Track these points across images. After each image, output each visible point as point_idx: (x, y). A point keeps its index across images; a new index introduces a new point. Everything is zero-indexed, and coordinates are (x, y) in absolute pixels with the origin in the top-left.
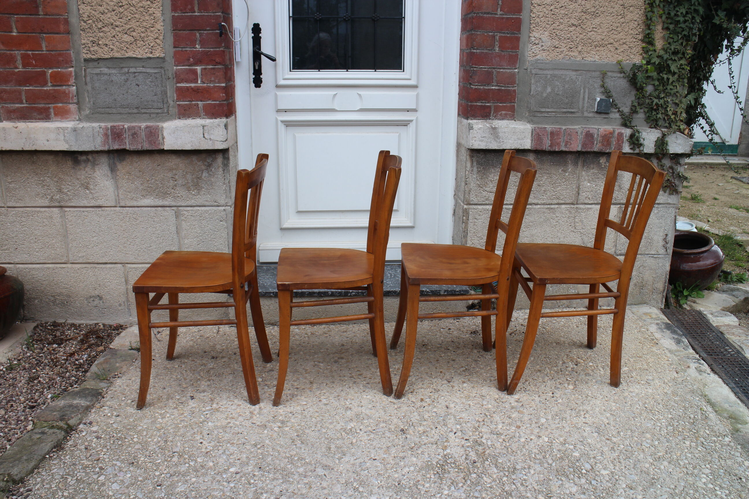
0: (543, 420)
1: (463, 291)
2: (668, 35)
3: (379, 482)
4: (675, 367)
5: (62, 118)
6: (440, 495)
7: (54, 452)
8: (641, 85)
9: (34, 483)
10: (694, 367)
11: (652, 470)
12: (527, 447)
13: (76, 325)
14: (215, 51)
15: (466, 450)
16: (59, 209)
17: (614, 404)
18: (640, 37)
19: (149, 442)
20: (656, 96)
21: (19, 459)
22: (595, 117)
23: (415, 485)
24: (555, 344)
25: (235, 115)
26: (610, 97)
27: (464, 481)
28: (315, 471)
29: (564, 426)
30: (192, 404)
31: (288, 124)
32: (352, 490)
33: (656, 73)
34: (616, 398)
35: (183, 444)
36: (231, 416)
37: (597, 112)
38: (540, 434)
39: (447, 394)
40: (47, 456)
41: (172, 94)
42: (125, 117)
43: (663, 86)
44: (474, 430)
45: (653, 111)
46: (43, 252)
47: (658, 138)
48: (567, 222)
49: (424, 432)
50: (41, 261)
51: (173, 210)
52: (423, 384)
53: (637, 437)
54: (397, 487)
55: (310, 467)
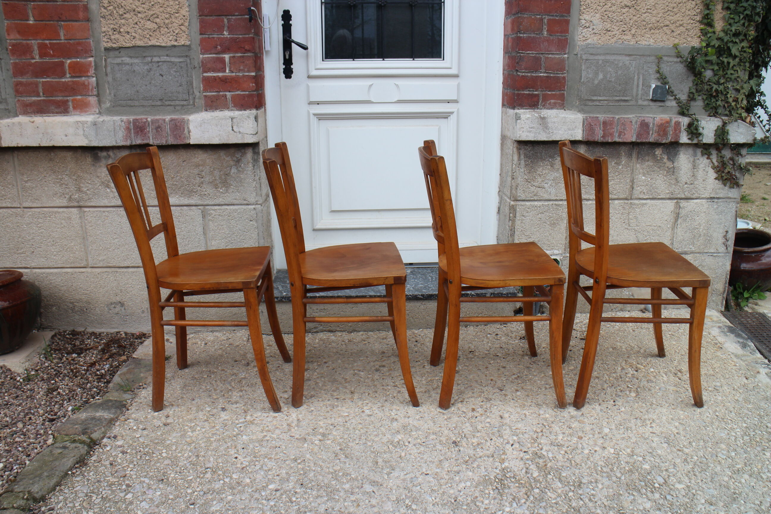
0: (606, 430)
1: (510, 293)
2: (729, 15)
3: (434, 499)
4: (744, 372)
5: (81, 112)
6: (501, 512)
7: (76, 468)
8: (699, 70)
9: (56, 501)
10: (764, 373)
11: (732, 483)
12: (592, 459)
13: (96, 333)
14: (244, 38)
15: (525, 464)
16: (78, 209)
17: (682, 412)
18: (698, 18)
19: (179, 457)
20: (716, 82)
21: (40, 476)
22: (649, 105)
23: (474, 501)
24: (611, 349)
25: (265, 108)
26: (666, 83)
27: (526, 496)
28: (362, 487)
29: (630, 436)
30: (224, 416)
31: (321, 117)
32: (404, 507)
33: (715, 57)
35: (217, 459)
36: (267, 429)
37: (652, 100)
38: (604, 445)
39: (500, 403)
40: (70, 473)
41: (198, 85)
42: (148, 109)
43: (723, 70)
44: (532, 441)
45: (712, 98)
46: (61, 256)
47: (718, 126)
48: (621, 219)
49: (478, 444)
50: (59, 266)
51: (200, 209)
52: (473, 393)
53: (711, 448)
54: (453, 504)
55: (357, 484)
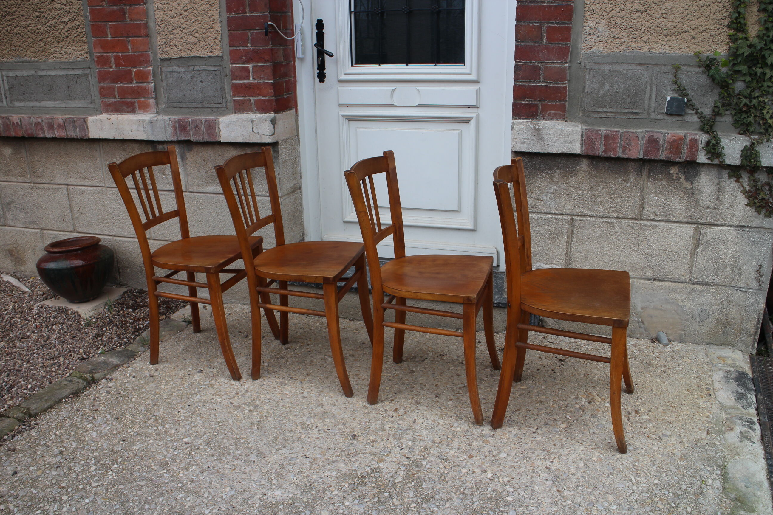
0: (503, 455)
1: (501, 303)
2: (766, 18)
3: (295, 479)
4: (712, 426)
5: (144, 112)
7: (70, 397)
8: (725, 81)
9: (43, 419)
10: (739, 431)
12: (463, 479)
14: (263, 49)
15: (399, 468)
17: (598, 454)
18: (726, 22)
19: (142, 403)
20: (747, 96)
21: (41, 399)
22: (664, 119)
23: (325, 490)
25: (296, 110)
26: (684, 96)
27: (373, 497)
28: (249, 455)
29: (522, 466)
30: (197, 377)
31: (350, 119)
32: (266, 480)
33: (746, 67)
35: (165, 410)
36: (219, 393)
38: (487, 469)
39: (425, 408)
40: (64, 400)
41: (229, 91)
42: (192, 110)
43: (758, 82)
44: (423, 450)
45: (743, 114)
47: (745, 147)
48: (629, 239)
52: (409, 394)
54: (307, 487)
55: (247, 452)
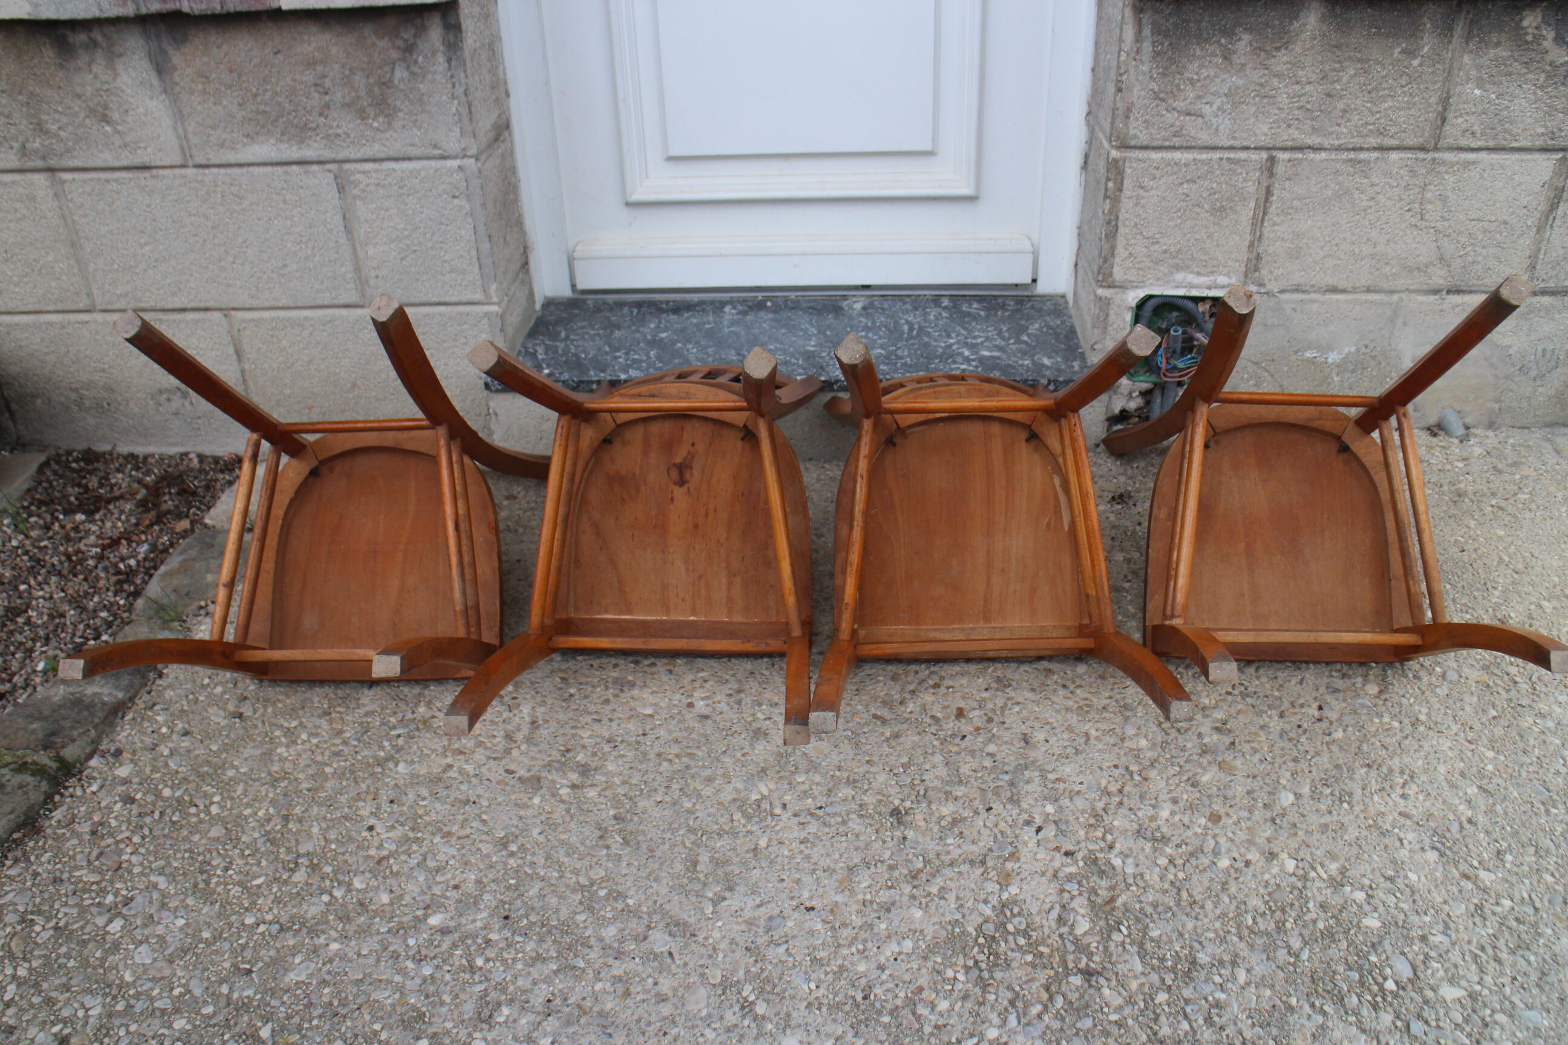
0: (1287, 799)
3: (813, 986)
6: (975, 1040)
7: (14, 841)
12: (1233, 889)
13: (137, 457)
15: (1062, 891)
16: (48, 174)
17: (1490, 754)
19: (246, 818)
23: (911, 1003)
27: (1045, 996)
28: (645, 938)
29: (1345, 820)
32: (737, 1008)
34: (1499, 731)
35: (327, 829)
38: (1273, 847)
39: (1030, 695)
44: (1092, 821)
46: (31, 285)
49: (955, 822)
51: (329, 171)
53: (1553, 875)
54: (858, 1006)
55: (635, 926)
